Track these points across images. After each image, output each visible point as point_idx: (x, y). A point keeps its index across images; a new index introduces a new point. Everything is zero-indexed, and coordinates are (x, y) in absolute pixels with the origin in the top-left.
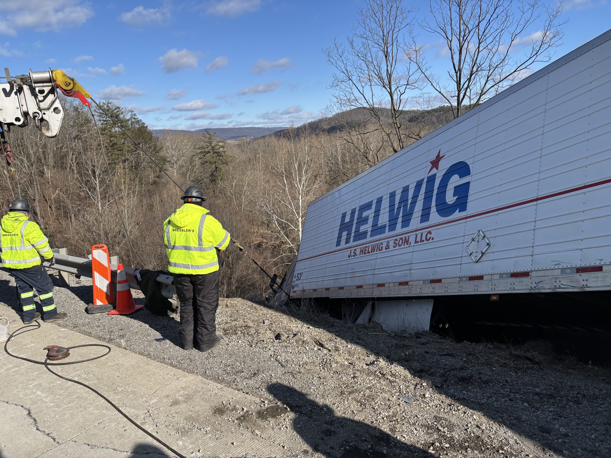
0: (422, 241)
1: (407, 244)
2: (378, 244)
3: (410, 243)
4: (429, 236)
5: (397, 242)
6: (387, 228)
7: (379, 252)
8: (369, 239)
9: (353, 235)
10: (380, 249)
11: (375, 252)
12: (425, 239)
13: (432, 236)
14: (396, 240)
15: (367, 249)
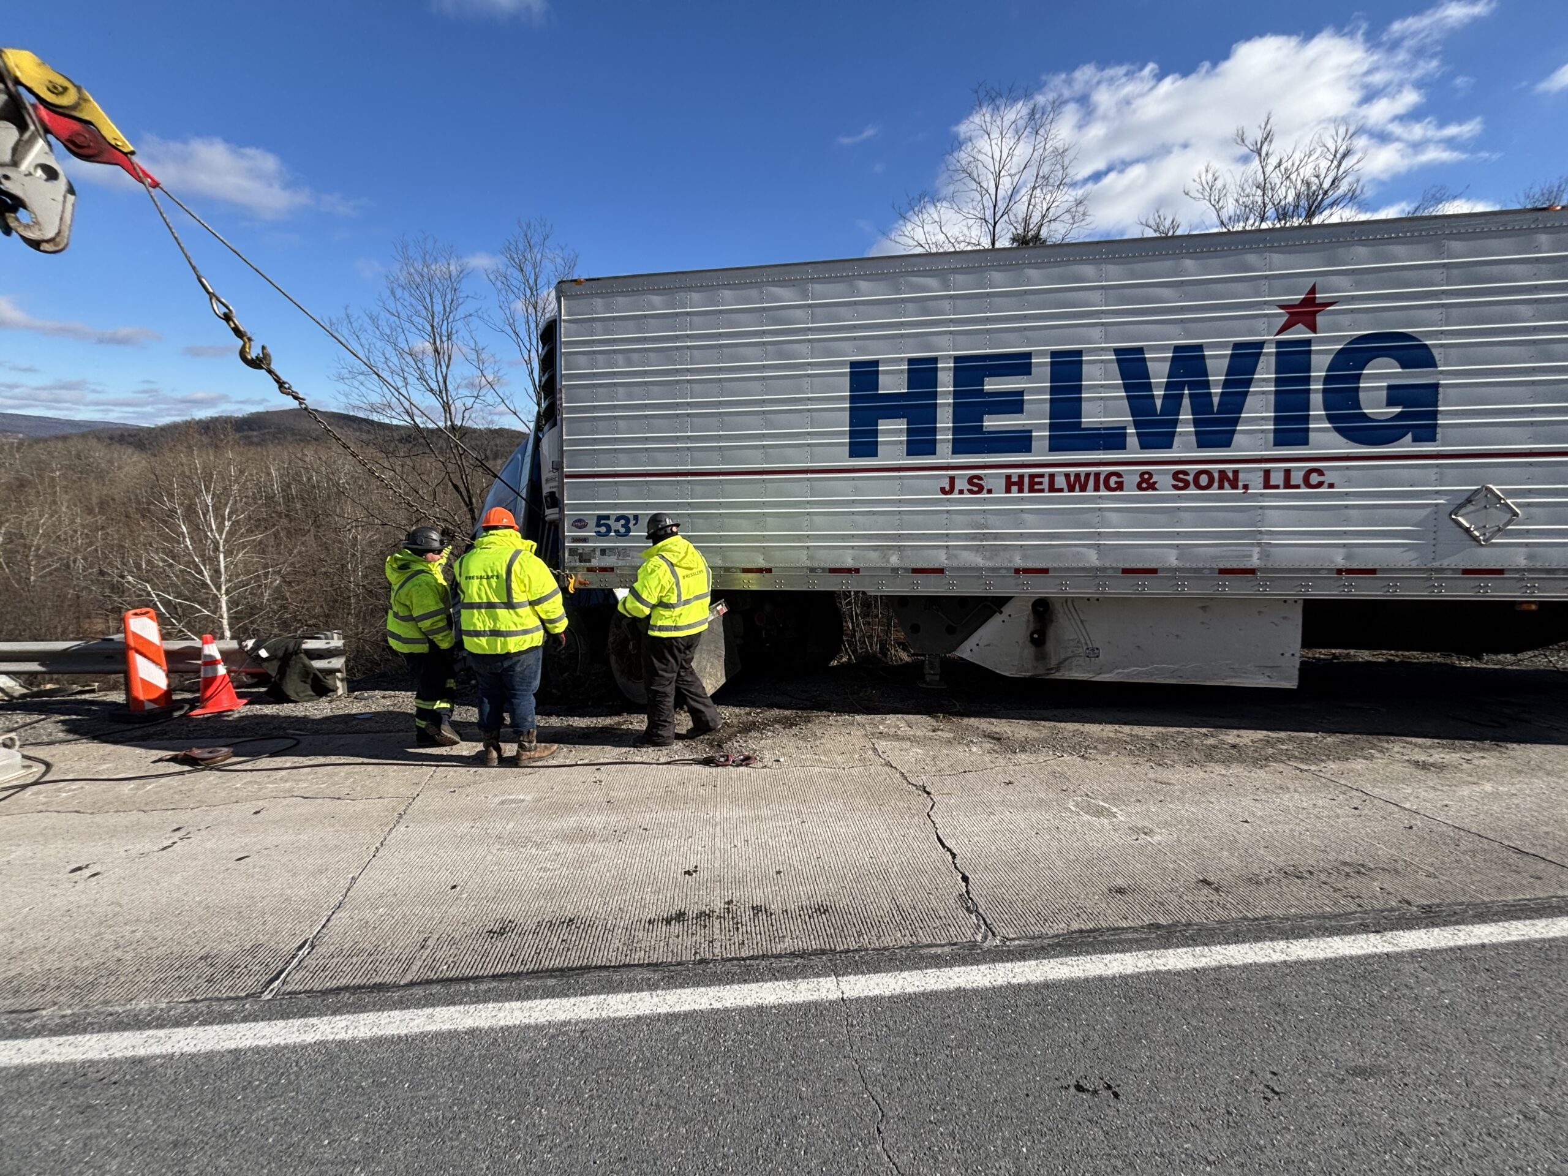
0: (1287, 485)
1: (1234, 486)
2: (1097, 475)
3: (1246, 487)
4: (1315, 478)
5: (1190, 478)
6: (1132, 441)
7: (1104, 493)
8: (1040, 453)
9: (944, 436)
10: (1112, 484)
11: (1090, 493)
12: (1300, 482)
13: (1328, 478)
14: (1185, 473)
15: (1046, 480)
